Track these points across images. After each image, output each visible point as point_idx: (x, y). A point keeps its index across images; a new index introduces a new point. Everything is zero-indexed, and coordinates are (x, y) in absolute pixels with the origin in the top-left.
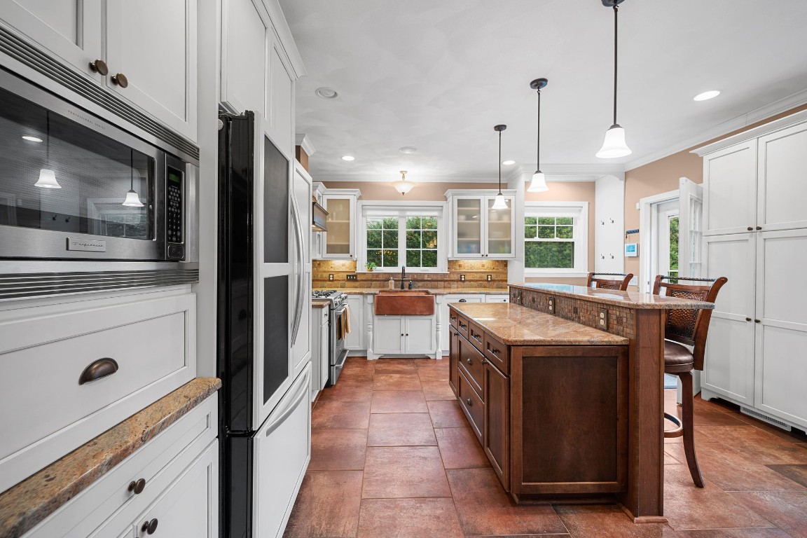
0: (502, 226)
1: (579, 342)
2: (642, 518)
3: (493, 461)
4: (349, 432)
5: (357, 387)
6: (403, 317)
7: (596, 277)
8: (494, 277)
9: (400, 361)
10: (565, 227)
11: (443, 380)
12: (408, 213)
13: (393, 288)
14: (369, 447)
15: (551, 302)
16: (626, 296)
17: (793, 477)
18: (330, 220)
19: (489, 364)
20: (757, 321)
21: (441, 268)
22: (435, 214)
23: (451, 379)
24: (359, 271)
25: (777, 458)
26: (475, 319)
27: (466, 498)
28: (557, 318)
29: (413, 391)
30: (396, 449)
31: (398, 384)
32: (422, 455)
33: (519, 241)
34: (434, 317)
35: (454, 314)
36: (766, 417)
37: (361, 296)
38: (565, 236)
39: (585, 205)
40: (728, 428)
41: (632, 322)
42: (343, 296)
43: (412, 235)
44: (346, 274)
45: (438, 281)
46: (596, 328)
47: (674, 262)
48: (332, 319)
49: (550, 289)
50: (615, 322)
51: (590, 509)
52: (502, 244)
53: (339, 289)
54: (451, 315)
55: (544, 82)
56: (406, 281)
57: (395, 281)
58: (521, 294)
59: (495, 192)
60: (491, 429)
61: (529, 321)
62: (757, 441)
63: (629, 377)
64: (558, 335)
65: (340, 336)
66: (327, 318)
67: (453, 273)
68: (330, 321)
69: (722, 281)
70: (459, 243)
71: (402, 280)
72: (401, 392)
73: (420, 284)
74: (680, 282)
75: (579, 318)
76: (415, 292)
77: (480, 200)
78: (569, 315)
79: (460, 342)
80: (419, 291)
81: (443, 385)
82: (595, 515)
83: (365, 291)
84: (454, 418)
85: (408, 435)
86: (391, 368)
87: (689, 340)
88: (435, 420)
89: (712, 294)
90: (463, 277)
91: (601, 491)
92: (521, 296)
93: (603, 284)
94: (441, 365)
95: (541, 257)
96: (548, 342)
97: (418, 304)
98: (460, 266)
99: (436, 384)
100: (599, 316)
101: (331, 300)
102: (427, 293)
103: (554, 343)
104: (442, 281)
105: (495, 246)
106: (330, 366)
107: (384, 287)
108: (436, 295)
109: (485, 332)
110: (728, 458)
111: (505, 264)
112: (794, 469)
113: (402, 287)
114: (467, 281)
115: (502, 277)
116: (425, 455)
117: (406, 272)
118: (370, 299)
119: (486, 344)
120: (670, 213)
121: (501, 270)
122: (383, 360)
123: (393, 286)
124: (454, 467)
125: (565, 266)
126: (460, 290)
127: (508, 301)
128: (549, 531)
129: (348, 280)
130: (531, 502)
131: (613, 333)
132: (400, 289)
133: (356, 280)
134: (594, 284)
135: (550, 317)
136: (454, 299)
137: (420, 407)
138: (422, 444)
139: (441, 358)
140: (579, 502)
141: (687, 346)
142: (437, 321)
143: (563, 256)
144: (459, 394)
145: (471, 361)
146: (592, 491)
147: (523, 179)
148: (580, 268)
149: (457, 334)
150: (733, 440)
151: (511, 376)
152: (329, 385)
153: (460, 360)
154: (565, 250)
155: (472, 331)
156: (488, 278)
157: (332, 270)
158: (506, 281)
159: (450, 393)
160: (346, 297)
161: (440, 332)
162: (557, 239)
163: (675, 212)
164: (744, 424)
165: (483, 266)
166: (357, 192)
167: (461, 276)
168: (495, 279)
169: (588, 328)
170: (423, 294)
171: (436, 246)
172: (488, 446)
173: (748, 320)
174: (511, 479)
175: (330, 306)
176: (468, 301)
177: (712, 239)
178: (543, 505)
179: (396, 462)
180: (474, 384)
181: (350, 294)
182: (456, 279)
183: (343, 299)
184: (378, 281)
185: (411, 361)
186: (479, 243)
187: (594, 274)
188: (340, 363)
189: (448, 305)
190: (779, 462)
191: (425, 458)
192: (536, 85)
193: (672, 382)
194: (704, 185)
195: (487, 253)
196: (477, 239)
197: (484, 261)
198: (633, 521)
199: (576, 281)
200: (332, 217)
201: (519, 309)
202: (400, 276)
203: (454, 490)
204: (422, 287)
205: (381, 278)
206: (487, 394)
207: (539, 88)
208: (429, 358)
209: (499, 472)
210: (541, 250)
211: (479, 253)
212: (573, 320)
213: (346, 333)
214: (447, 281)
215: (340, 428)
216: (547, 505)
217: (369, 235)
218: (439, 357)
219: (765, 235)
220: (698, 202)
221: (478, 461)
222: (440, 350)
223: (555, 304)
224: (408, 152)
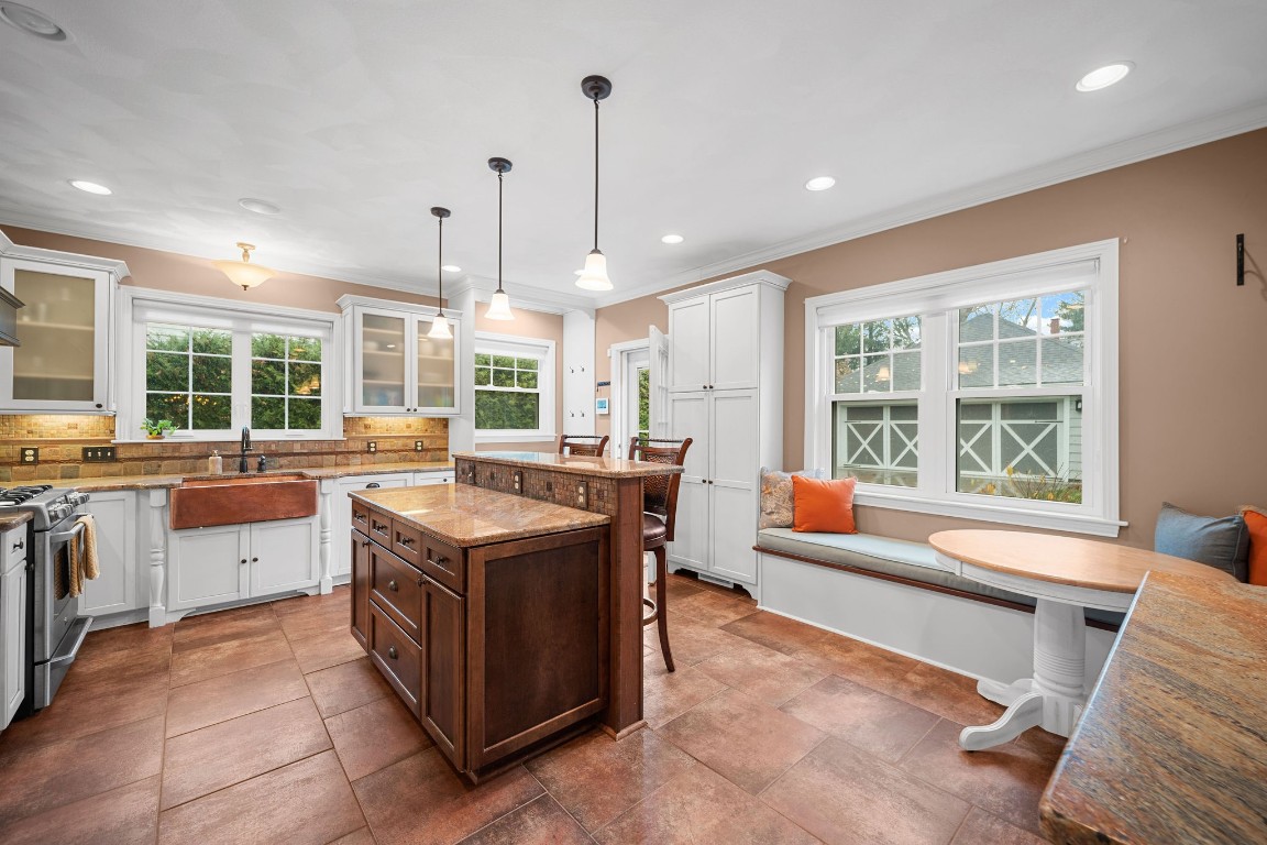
0: (440, 366)
1: (557, 528)
2: (624, 732)
3: (438, 735)
4: (104, 799)
5: (121, 693)
6: (247, 527)
7: (568, 441)
8: (427, 443)
9: (237, 613)
10: (528, 374)
11: (337, 629)
12: (256, 327)
13: (220, 472)
14: (165, 811)
15: (517, 478)
16: (602, 464)
17: (737, 632)
18: (26, 320)
19: (429, 582)
20: (710, 482)
21: (330, 429)
22: (318, 333)
23: (354, 623)
24: (122, 436)
25: (726, 617)
26: (403, 514)
27: (392, 814)
28: (525, 499)
29: (273, 665)
30: (238, 788)
31: (237, 660)
32: (302, 776)
33: (466, 388)
34: (315, 520)
35: (360, 509)
36: (717, 580)
37: (133, 494)
38: (525, 384)
39: (552, 344)
40: (690, 599)
41: (614, 495)
42: (75, 496)
43: (259, 368)
44: (80, 446)
45: (322, 454)
46: (573, 507)
47: (644, 421)
48: (38, 555)
49: (515, 459)
50: (596, 497)
51: (569, 746)
52: (438, 391)
53: (58, 481)
54: (355, 513)
55: (507, 165)
56: (253, 456)
57: (223, 456)
58: (473, 469)
59: (435, 311)
60: (433, 684)
61: (489, 508)
62: (711, 605)
63: (610, 563)
64: (532, 523)
65: (65, 587)
66: (23, 552)
67: (353, 439)
68: (31, 559)
69: (689, 442)
70: (366, 388)
71: (242, 456)
72: (242, 673)
73: (284, 461)
74: (651, 444)
75: (554, 496)
76: (274, 476)
77: (403, 319)
78: (541, 493)
79: (374, 555)
80: (284, 475)
81: (336, 637)
82: (575, 752)
83: (141, 481)
84: (363, 688)
85: (266, 751)
86: (217, 631)
87: (662, 509)
88: (323, 704)
89: (680, 457)
90: (373, 445)
91: (582, 717)
92: (473, 472)
93: (576, 450)
94: (331, 602)
95: (494, 412)
96: (521, 534)
97: (282, 499)
98: (366, 427)
99: (324, 638)
100: (577, 491)
101: (36, 510)
102: (301, 476)
103: (527, 535)
104: (331, 453)
105: (427, 396)
106: (32, 663)
107: (194, 470)
108: (320, 478)
109: (425, 534)
110: (692, 630)
111: (445, 423)
112: (737, 624)
113: (243, 468)
114: (380, 451)
115: (439, 444)
116: (308, 774)
117: (251, 439)
118: (158, 498)
119: (425, 550)
120: (639, 364)
121: (437, 433)
122: (190, 620)
123: (220, 467)
124: (368, 772)
125: (526, 426)
126: (367, 468)
127: (452, 481)
128: (520, 804)
129: (86, 459)
130: (496, 773)
131: (593, 512)
132: (237, 473)
133: (114, 459)
134: (567, 450)
135: (516, 499)
136: (357, 485)
137: (291, 690)
138: (301, 756)
139: (330, 591)
140: (557, 743)
141: (660, 517)
142: (323, 525)
143: (523, 412)
144: (372, 645)
145: (395, 584)
146: (571, 721)
147: (472, 298)
148: (546, 429)
149: (369, 544)
150: (694, 610)
151: (469, 594)
152: (28, 710)
153: (374, 587)
154: (525, 404)
155: (398, 534)
156: (417, 446)
157: (31, 438)
158: (446, 449)
159: (354, 648)
160: (84, 500)
161: (328, 545)
162: (517, 389)
163: (644, 364)
164: (701, 591)
165: (409, 426)
166: (120, 267)
167: (369, 444)
168: (427, 448)
169: (565, 509)
170: (292, 480)
171: (318, 392)
172: (429, 713)
173: (704, 481)
174: (468, 750)
175: (30, 523)
176: (382, 486)
177: (676, 396)
178: (511, 769)
179: (241, 813)
180: (400, 619)
181: (95, 490)
182: (358, 448)
183: (76, 504)
184: (180, 458)
185: (266, 608)
186: (402, 389)
187: (567, 437)
188: (66, 650)
189: (349, 495)
190: (728, 621)
191: (308, 780)
192: (496, 166)
193: (649, 559)
194: (669, 336)
195: (415, 405)
196: (400, 383)
197: (411, 419)
198: (615, 739)
199: (543, 446)
200: (34, 313)
201: (470, 491)
202: (239, 447)
203: (369, 812)
204: (288, 466)
205: (186, 451)
206: (427, 634)
207: (500, 171)
208: (307, 595)
209: (448, 746)
210: (495, 403)
211: (403, 405)
212: (546, 500)
213: (86, 581)
214: (341, 453)
215: (72, 802)
216: (518, 766)
217: (152, 362)
218: (327, 590)
219: (717, 394)
220: (664, 354)
221: (412, 743)
222: (328, 576)
223: (522, 480)
224: (257, 209)
